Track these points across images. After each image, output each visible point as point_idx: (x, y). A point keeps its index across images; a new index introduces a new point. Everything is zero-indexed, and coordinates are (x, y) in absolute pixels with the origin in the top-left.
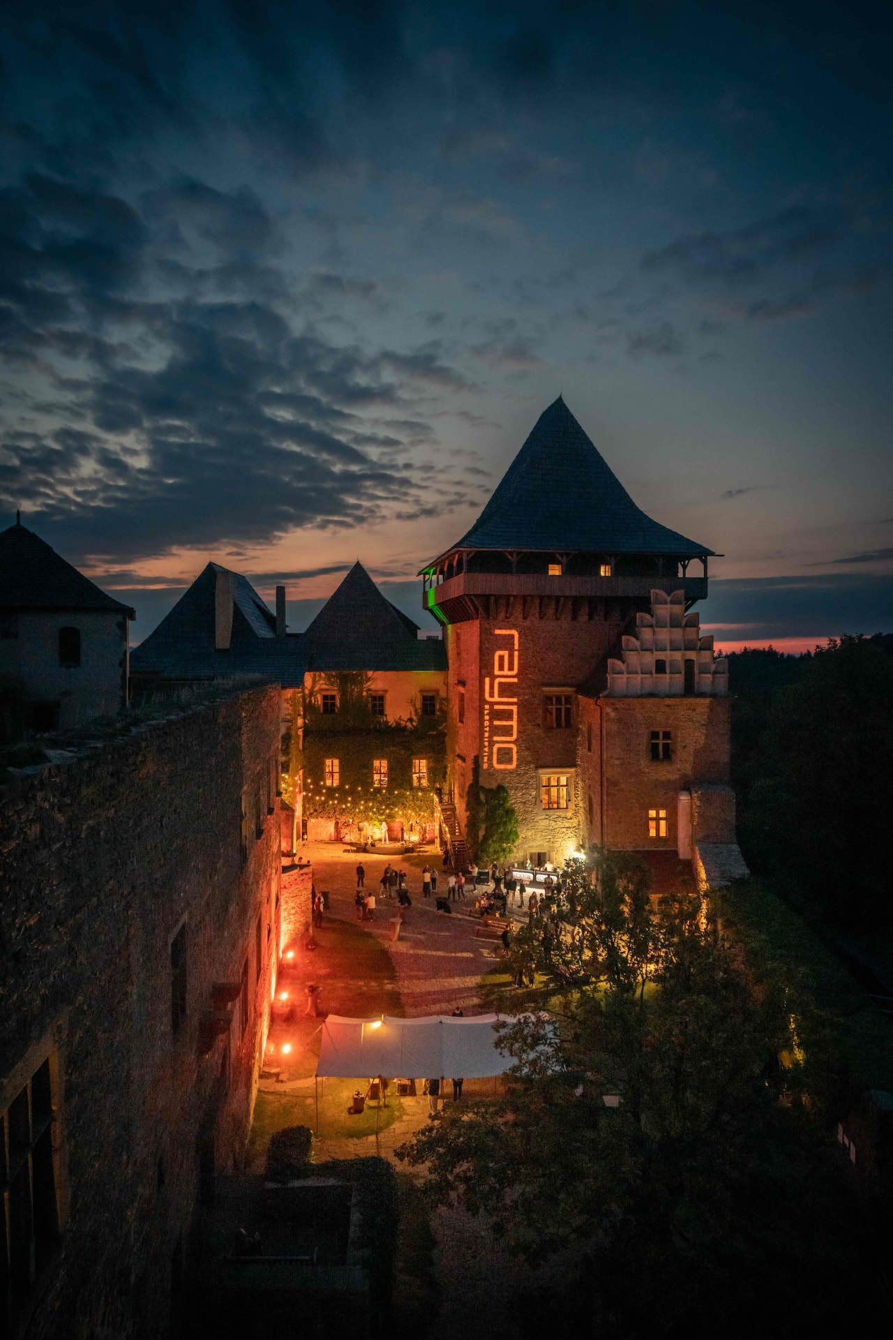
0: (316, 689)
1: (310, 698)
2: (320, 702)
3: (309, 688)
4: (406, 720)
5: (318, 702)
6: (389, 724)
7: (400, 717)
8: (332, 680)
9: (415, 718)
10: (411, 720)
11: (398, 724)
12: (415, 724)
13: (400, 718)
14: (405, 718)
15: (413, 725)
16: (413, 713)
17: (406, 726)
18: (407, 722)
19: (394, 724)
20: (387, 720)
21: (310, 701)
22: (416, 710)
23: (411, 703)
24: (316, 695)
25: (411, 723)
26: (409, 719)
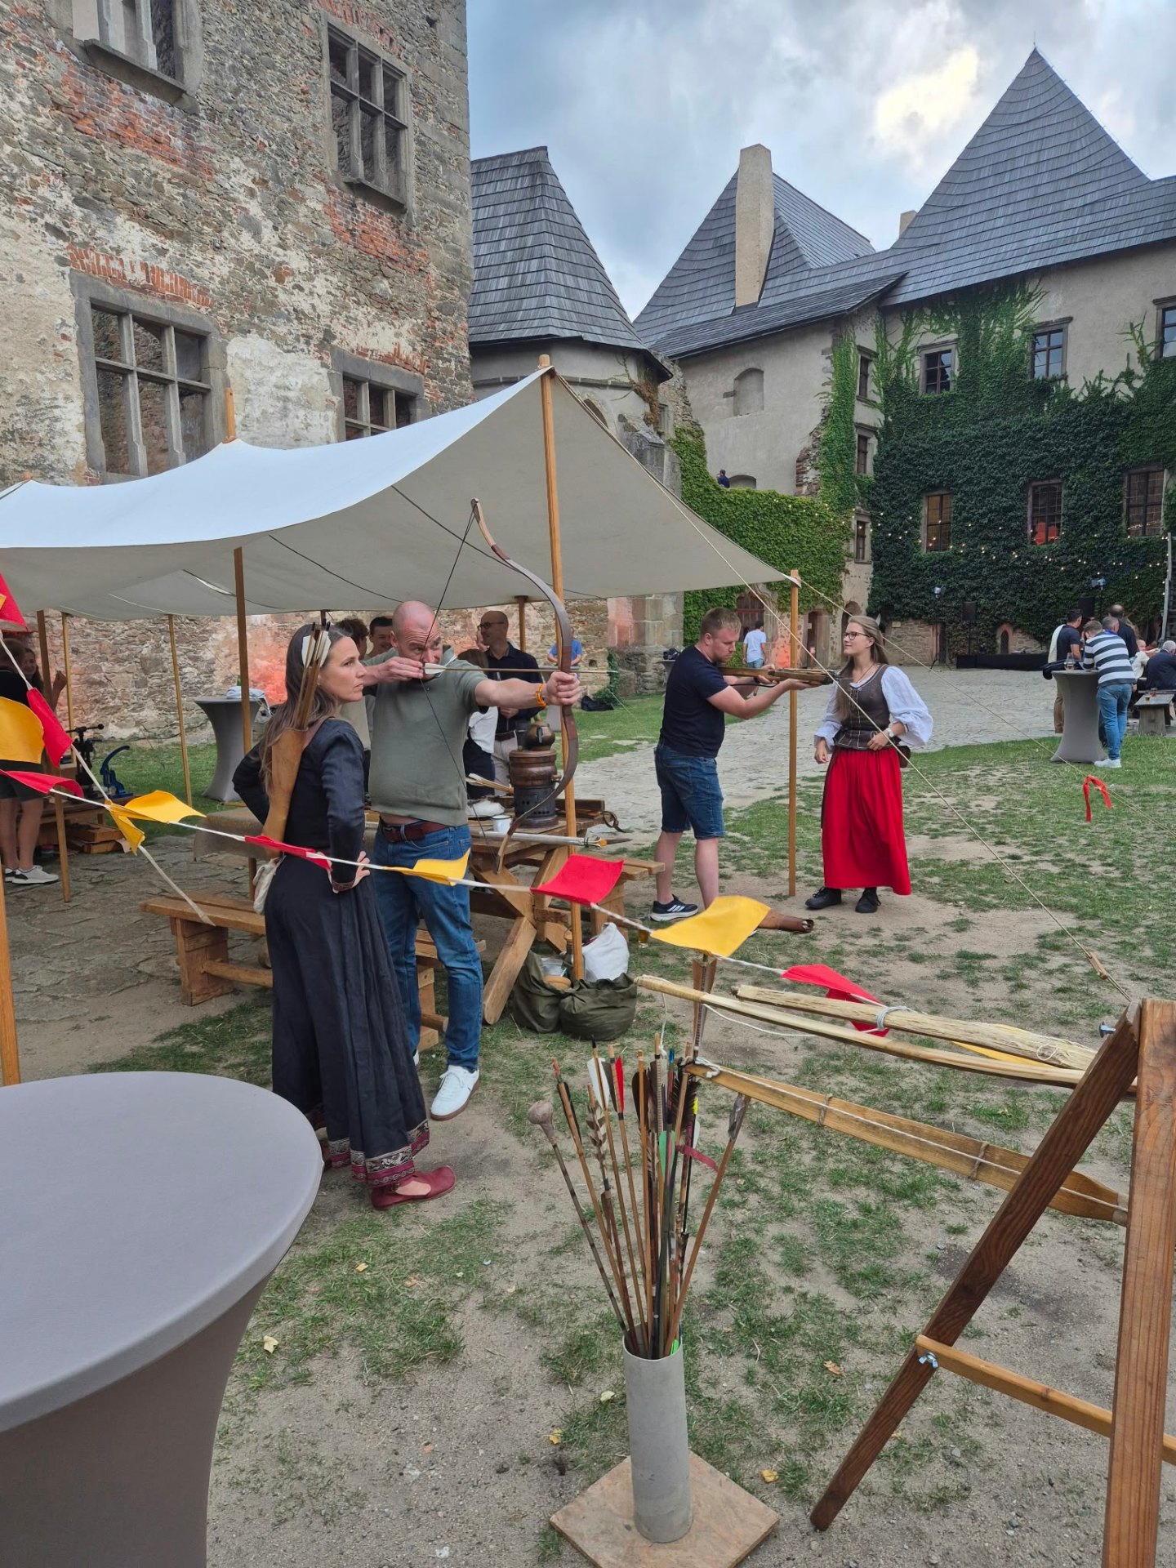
0: (910, 347)
1: (899, 368)
2: (917, 373)
3: (897, 347)
4: (1115, 378)
5: (913, 373)
6: (1073, 396)
7: (1102, 372)
8: (947, 318)
9: (1139, 370)
10: (1128, 376)
11: (1095, 391)
12: (1137, 384)
13: (1100, 378)
14: (1113, 373)
15: (1131, 387)
16: (1135, 356)
17: (1112, 394)
18: (1117, 381)
19: (1086, 393)
20: (1066, 388)
21: (900, 373)
22: (1142, 351)
23: (1132, 333)
24: (910, 358)
25: (1129, 383)
26: (1122, 375)
